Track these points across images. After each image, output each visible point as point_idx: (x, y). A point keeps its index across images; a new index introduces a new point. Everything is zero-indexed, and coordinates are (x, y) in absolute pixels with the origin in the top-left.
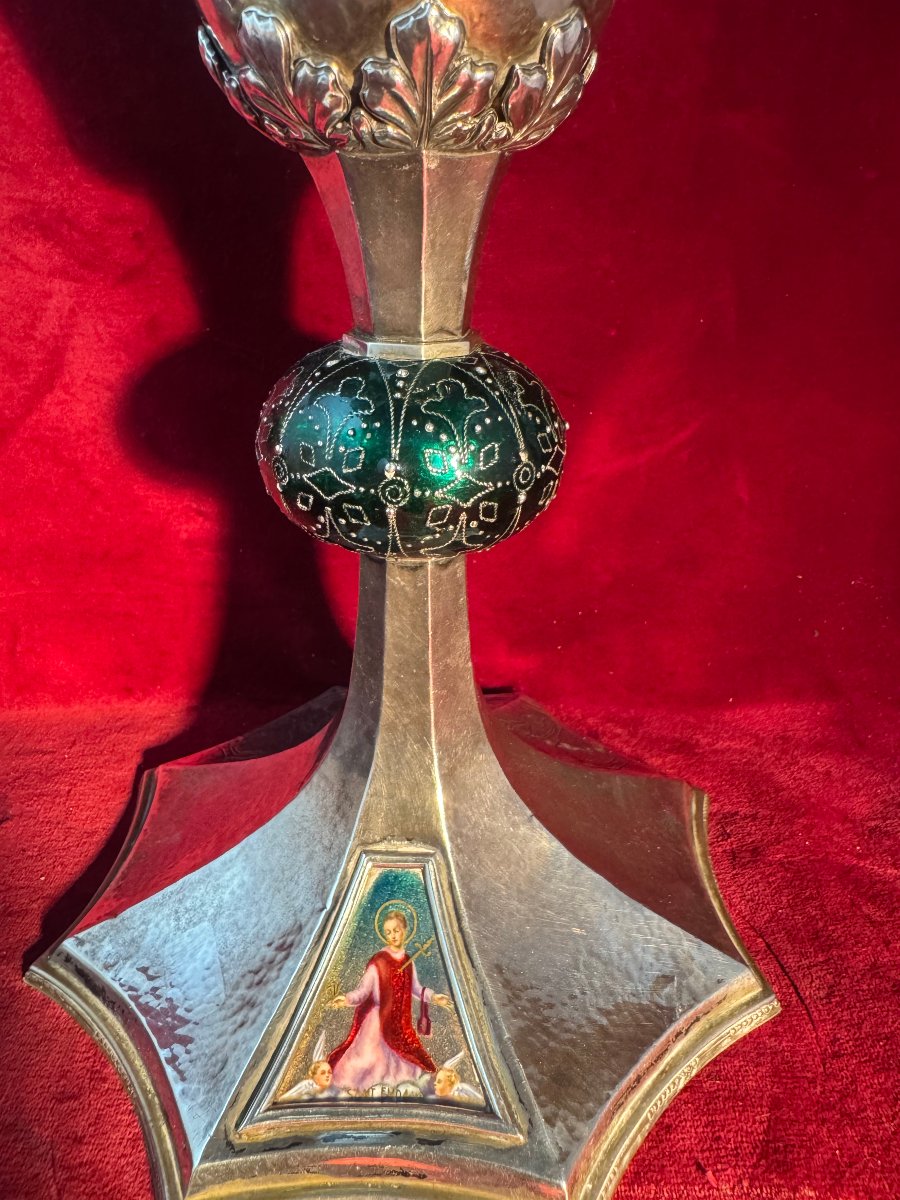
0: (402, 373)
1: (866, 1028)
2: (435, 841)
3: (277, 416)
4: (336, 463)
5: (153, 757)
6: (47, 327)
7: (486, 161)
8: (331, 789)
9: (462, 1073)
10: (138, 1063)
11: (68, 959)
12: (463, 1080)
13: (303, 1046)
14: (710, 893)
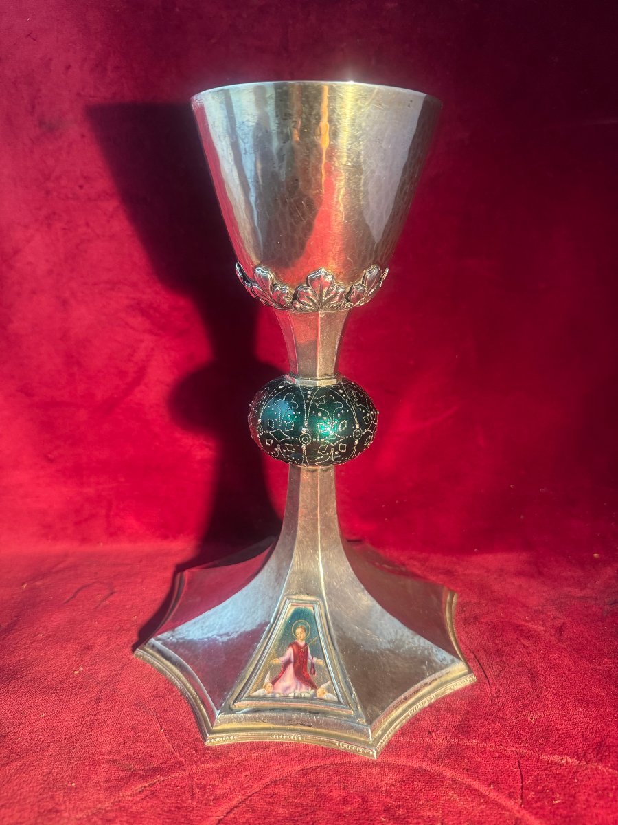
0: (309, 392)
1: (512, 686)
2: (320, 595)
3: (258, 408)
4: (283, 427)
5: (180, 568)
6: (140, 355)
7: (344, 314)
8: (273, 572)
9: (329, 690)
10: (188, 685)
11: (153, 647)
12: (329, 692)
13: (261, 677)
14: (451, 634)
